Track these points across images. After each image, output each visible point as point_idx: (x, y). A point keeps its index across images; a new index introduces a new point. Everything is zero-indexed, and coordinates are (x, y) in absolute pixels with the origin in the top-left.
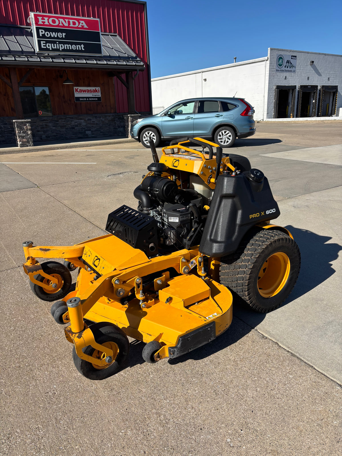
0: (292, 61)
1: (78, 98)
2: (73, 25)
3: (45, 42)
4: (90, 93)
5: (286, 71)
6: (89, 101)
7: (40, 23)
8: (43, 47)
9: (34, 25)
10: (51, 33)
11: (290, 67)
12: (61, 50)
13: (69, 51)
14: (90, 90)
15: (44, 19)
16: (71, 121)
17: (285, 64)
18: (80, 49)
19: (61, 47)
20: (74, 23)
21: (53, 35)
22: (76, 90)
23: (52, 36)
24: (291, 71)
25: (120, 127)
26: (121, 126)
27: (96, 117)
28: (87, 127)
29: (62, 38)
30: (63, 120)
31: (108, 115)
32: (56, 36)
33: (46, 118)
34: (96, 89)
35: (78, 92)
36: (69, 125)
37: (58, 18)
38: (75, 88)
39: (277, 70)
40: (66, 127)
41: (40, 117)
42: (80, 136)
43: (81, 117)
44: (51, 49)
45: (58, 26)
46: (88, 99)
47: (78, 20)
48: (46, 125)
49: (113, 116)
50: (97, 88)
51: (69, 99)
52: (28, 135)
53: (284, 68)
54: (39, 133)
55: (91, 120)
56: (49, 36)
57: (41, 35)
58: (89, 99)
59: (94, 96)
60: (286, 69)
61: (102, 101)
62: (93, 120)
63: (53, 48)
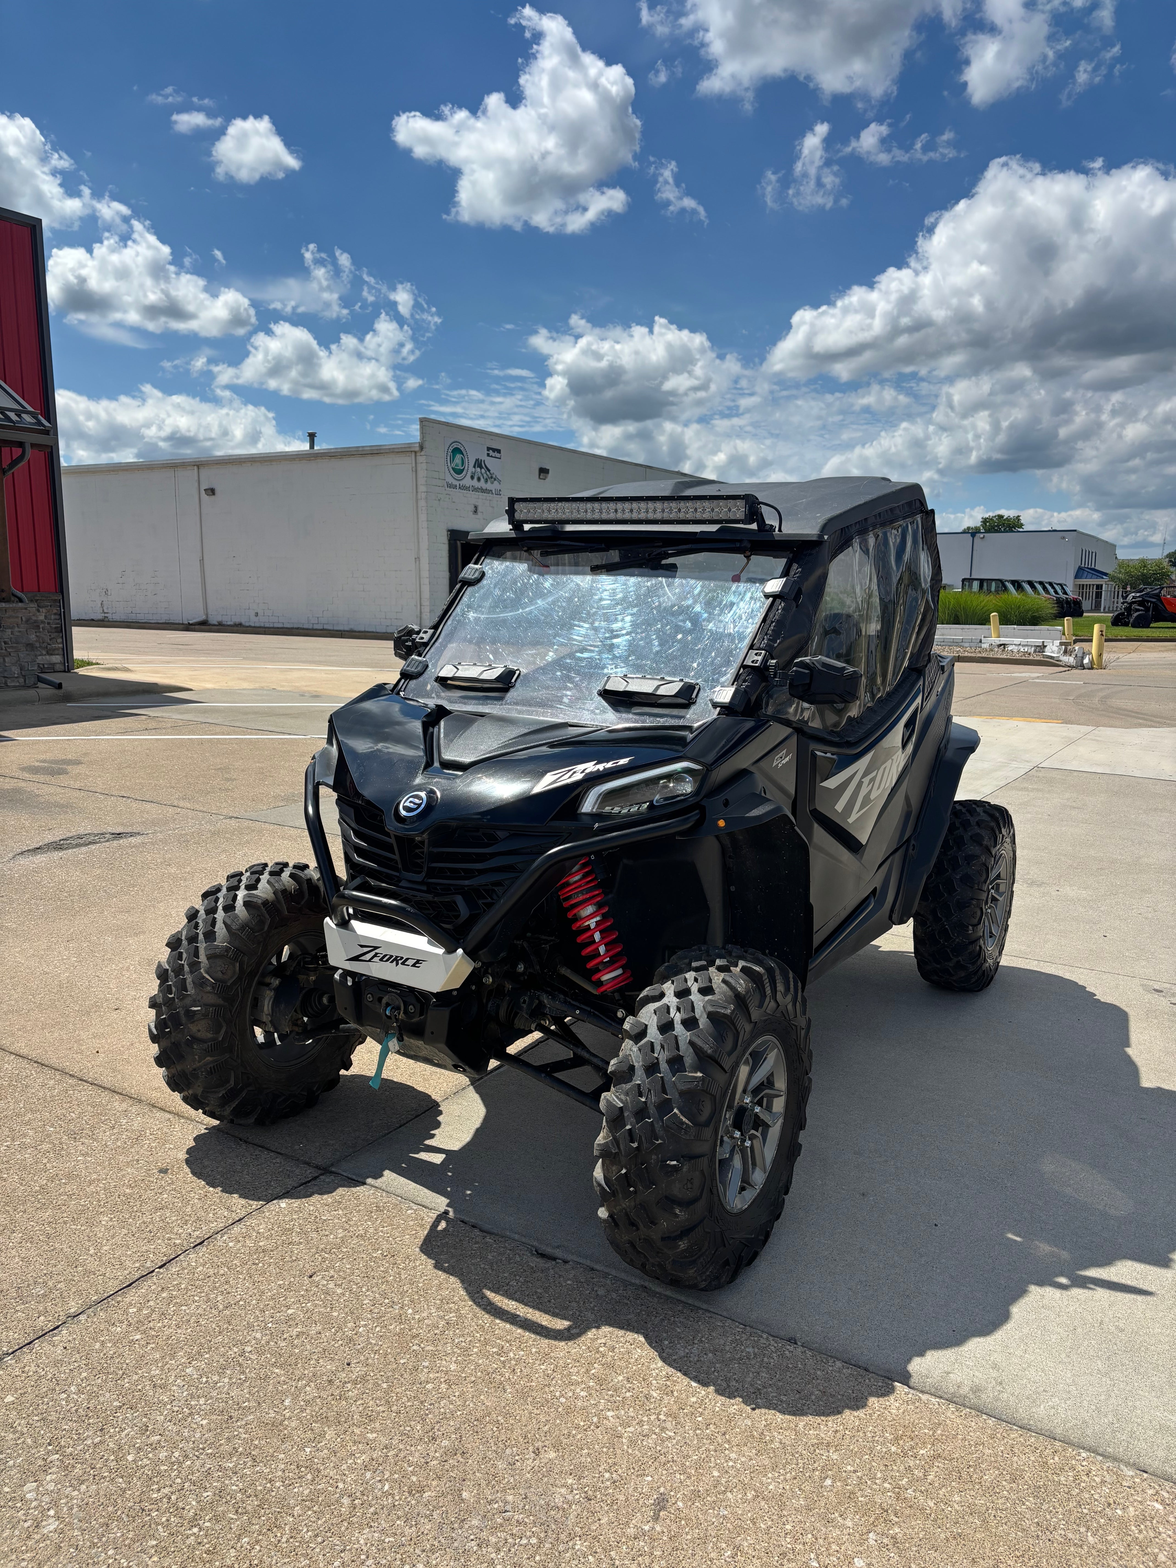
0: (489, 462)
5: (476, 489)
11: (486, 481)
24: (490, 491)
39: (450, 486)
53: (467, 482)
60: (475, 483)
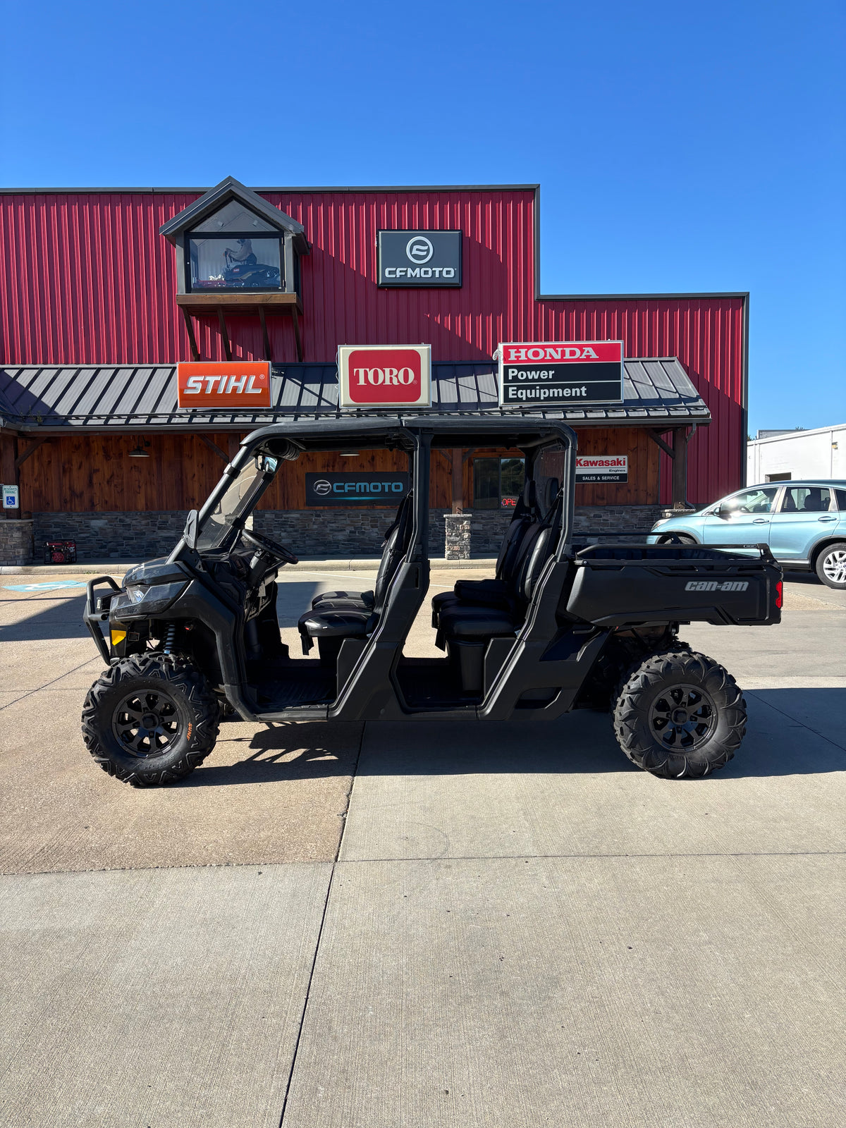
1: (579, 477)
2: (570, 355)
3: (515, 388)
4: (605, 466)
6: (601, 480)
7: (513, 358)
8: (511, 396)
9: (502, 362)
10: (528, 373)
12: (542, 398)
13: (558, 399)
14: (606, 461)
15: (520, 352)
18: (578, 394)
19: (544, 394)
20: (573, 353)
21: (533, 375)
22: (579, 462)
23: (530, 377)
27: (612, 512)
28: (590, 530)
29: (548, 380)
31: (639, 507)
32: (536, 377)
34: (618, 459)
35: (581, 465)
37: (543, 347)
41: (503, 509)
43: (581, 511)
44: (524, 399)
45: (543, 360)
46: (599, 478)
47: (581, 348)
49: (650, 510)
50: (621, 458)
52: (463, 540)
54: (497, 537)
55: (601, 517)
56: (524, 377)
57: (510, 378)
58: (601, 478)
59: (614, 473)
61: (630, 481)
62: (605, 518)
63: (529, 396)
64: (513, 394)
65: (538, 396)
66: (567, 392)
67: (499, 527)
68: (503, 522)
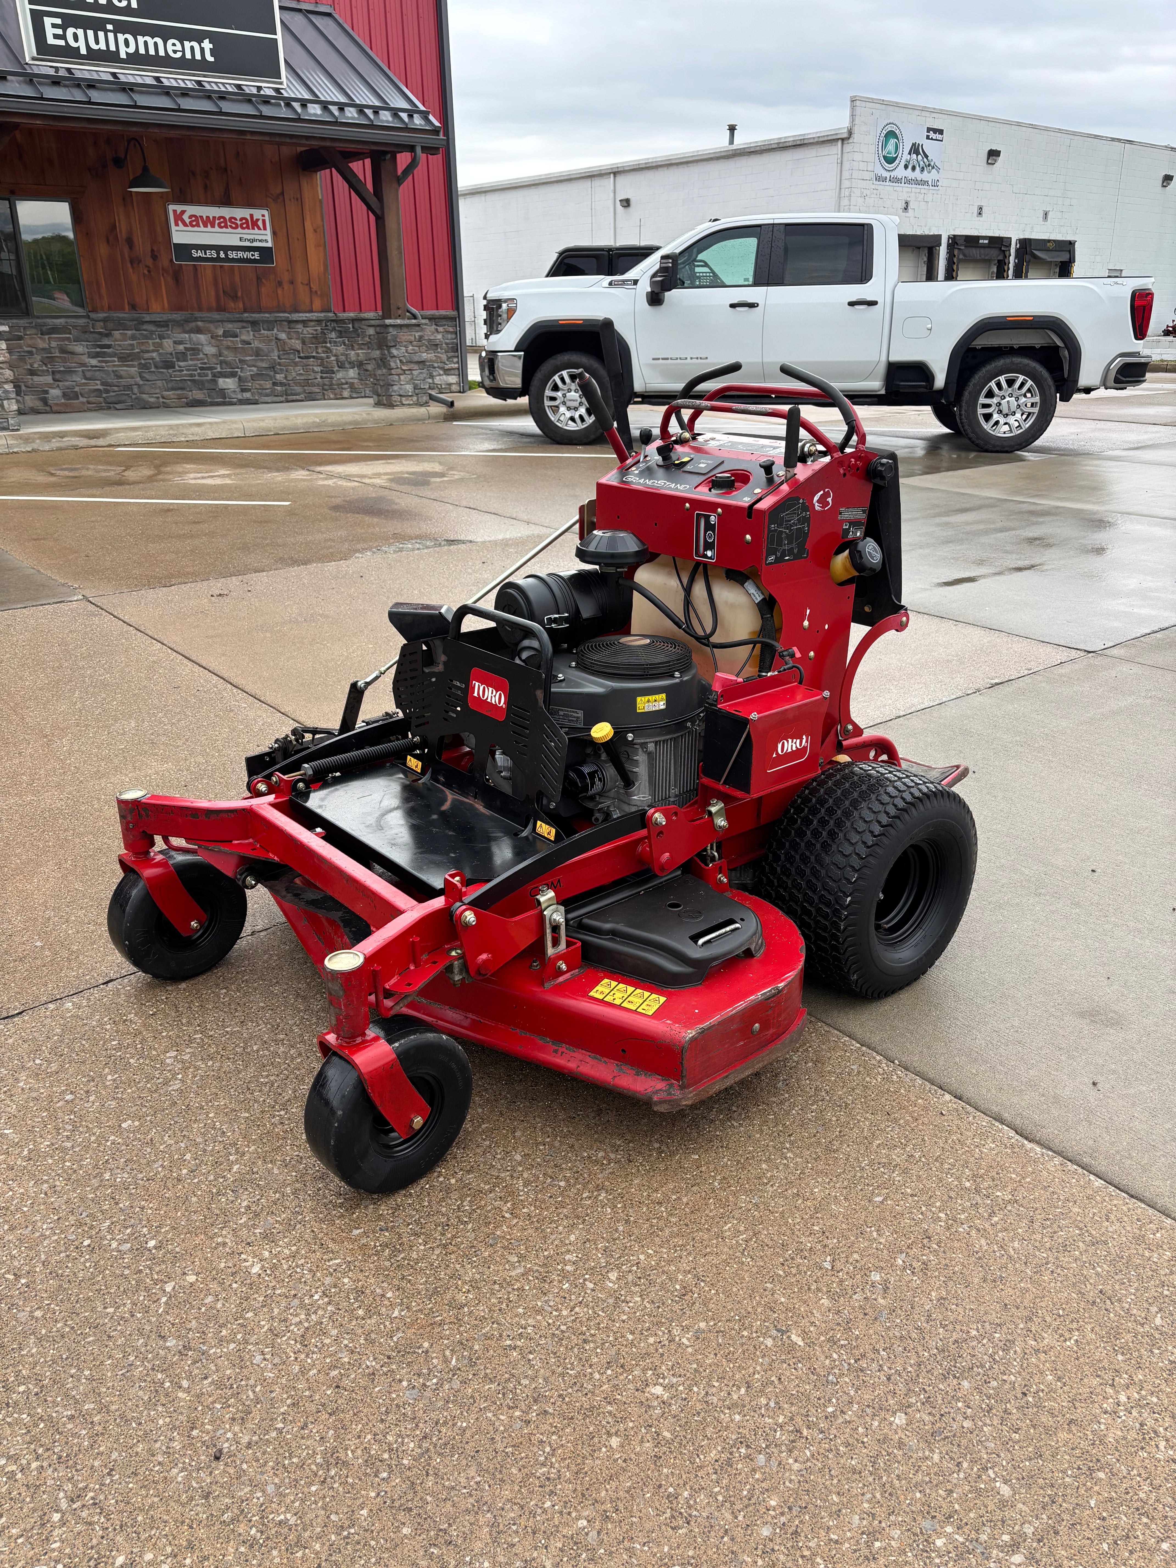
1: (184, 250)
3: (58, 21)
4: (230, 230)
6: (227, 259)
8: (51, 40)
12: (123, 55)
13: (155, 60)
14: (231, 218)
16: (161, 337)
17: (906, 157)
19: (126, 44)
22: (179, 217)
25: (347, 365)
26: (350, 363)
27: (254, 324)
28: (221, 363)
29: (128, 11)
30: (129, 332)
31: (301, 317)
33: (62, 321)
34: (251, 216)
36: (154, 355)
38: (171, 207)
40: (143, 362)
41: (39, 318)
42: (198, 395)
43: (200, 323)
44: (83, 51)
48: (63, 351)
49: (319, 322)
50: (258, 213)
51: (152, 251)
54: (36, 378)
55: (236, 336)
58: (226, 255)
59: (247, 244)
61: (279, 261)
62: (244, 337)
63: (94, 46)
64: (56, 36)
65: (113, 48)
66: (173, 48)
67: (38, 358)
68: (42, 344)
